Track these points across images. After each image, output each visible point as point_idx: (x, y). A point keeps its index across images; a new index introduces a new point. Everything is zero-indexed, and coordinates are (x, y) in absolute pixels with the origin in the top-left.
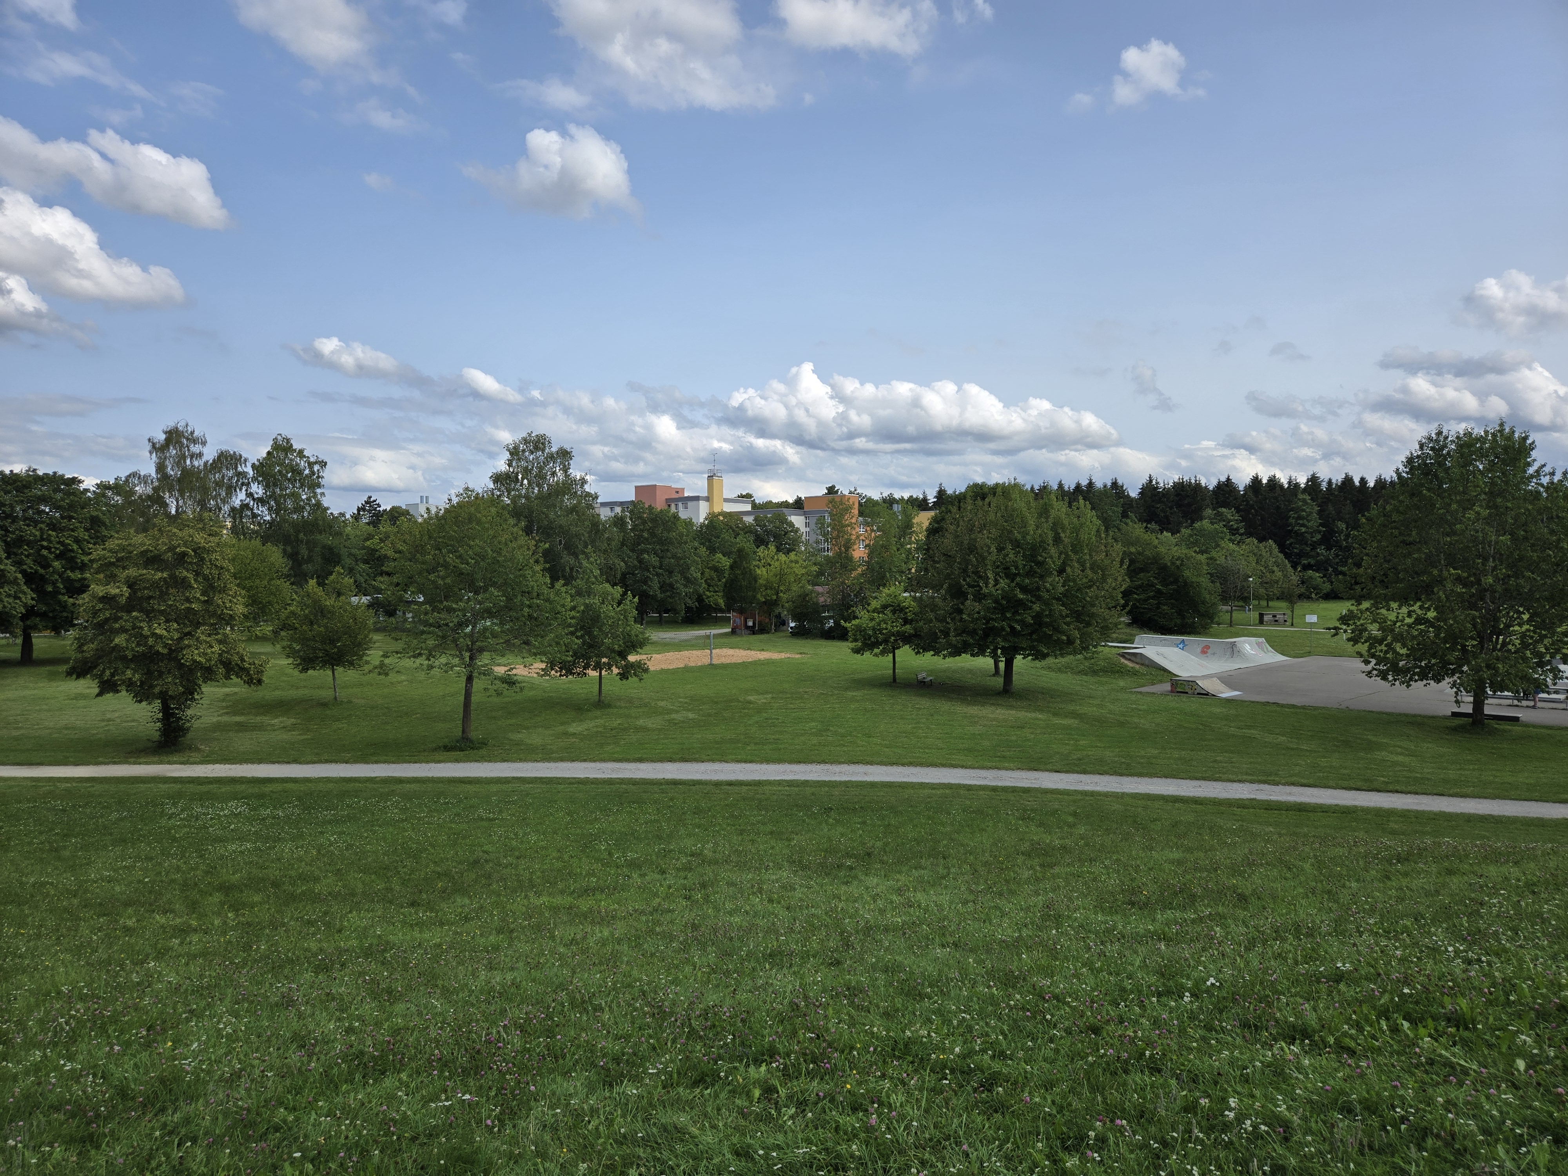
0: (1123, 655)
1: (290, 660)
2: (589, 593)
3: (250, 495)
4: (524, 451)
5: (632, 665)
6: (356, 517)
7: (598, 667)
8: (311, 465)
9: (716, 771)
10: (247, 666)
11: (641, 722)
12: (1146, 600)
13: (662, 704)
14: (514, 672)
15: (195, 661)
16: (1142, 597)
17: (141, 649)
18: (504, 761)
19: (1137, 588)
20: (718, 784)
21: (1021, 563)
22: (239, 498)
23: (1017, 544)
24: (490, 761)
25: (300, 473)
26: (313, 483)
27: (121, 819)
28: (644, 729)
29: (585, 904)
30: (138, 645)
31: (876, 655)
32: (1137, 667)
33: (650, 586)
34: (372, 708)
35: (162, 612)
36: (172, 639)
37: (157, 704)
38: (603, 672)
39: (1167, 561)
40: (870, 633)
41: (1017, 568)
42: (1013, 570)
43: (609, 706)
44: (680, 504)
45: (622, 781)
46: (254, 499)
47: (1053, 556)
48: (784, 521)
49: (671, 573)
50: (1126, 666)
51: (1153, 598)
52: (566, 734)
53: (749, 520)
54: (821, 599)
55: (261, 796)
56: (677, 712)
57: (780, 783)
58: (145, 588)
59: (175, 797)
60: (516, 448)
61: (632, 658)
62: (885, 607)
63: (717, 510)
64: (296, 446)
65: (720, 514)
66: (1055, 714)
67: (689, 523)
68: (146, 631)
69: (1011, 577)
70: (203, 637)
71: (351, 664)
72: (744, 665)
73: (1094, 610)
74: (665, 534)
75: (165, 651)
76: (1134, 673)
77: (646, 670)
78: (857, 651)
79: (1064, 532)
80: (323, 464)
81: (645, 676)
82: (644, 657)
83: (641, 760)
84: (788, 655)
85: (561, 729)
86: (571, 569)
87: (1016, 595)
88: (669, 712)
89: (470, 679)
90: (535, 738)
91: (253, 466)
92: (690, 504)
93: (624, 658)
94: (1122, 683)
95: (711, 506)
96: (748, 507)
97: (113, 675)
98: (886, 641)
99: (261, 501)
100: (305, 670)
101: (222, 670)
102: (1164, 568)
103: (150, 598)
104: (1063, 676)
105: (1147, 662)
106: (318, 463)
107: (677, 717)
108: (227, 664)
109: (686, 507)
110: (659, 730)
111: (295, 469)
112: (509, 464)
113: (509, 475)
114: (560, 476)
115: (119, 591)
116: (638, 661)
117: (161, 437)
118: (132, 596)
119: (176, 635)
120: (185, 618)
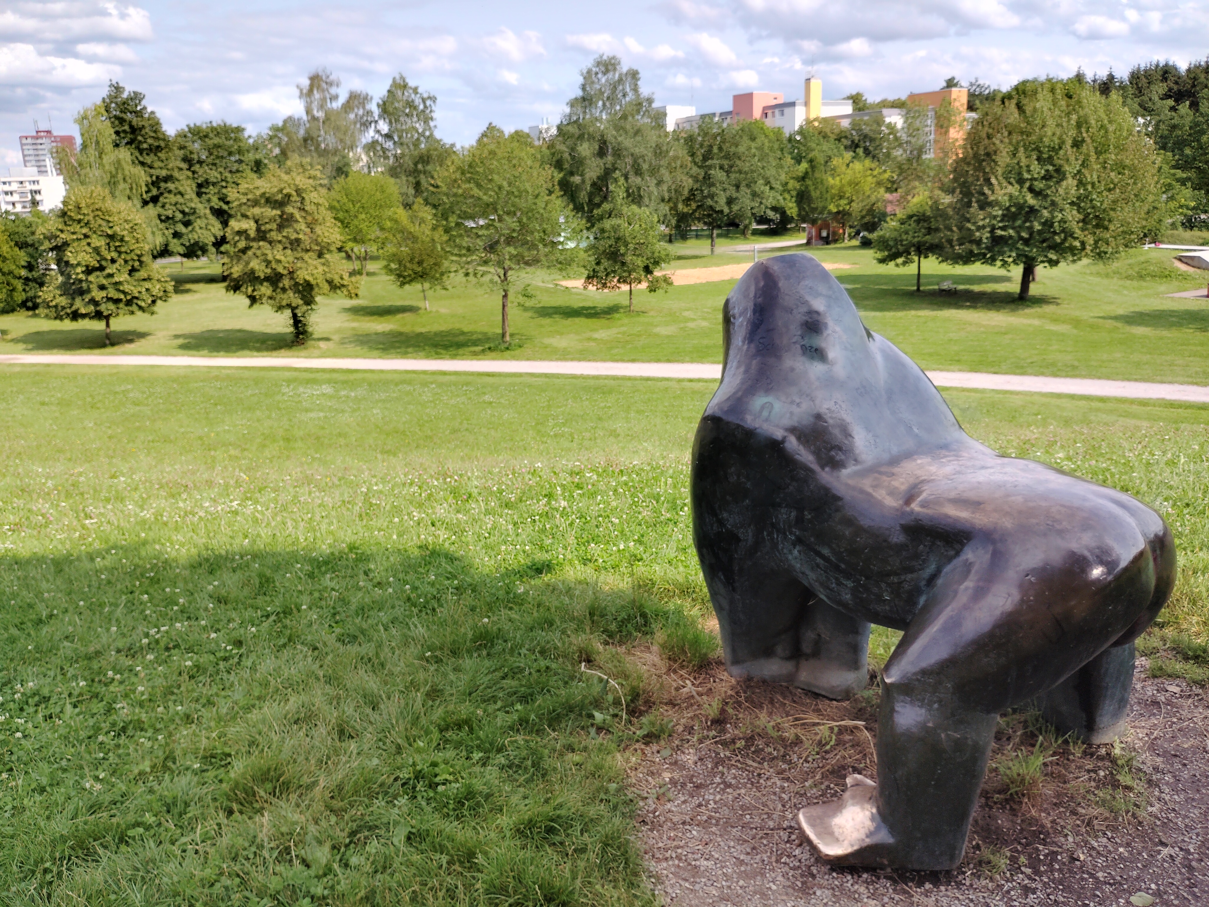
1: (389, 278)
3: (378, 132)
4: (597, 74)
5: (657, 280)
8: (424, 100)
10: (345, 283)
11: (657, 330)
13: (686, 314)
17: (269, 271)
22: (370, 135)
25: (415, 108)
26: (426, 118)
30: (267, 267)
32: (1190, 270)
33: (716, 202)
34: (451, 316)
35: (280, 242)
36: (288, 263)
37: (288, 313)
38: (634, 286)
43: (636, 315)
44: (777, 111)
46: (382, 135)
48: (879, 122)
49: (738, 187)
50: (1178, 269)
53: (845, 123)
56: (694, 320)
58: (267, 223)
60: (589, 72)
61: (658, 273)
63: (812, 116)
64: (412, 83)
65: (815, 120)
67: (778, 132)
68: (270, 257)
70: (310, 261)
71: (435, 280)
75: (286, 272)
76: (1184, 277)
77: (672, 284)
80: (434, 99)
81: (670, 288)
82: (668, 272)
85: (588, 334)
87: (1025, 201)
88: (688, 320)
91: (378, 105)
92: (787, 110)
93: (652, 273)
95: (808, 112)
96: (851, 109)
97: (254, 291)
99: (387, 136)
100: (400, 285)
101: (326, 287)
103: (271, 230)
106: (429, 98)
107: (691, 325)
108: (330, 282)
109: (783, 114)
110: (668, 337)
111: (411, 104)
112: (583, 87)
113: (584, 99)
114: (630, 96)
115: (249, 226)
116: (664, 276)
117: (305, 82)
118: (258, 230)
119: (291, 260)
120: (296, 246)
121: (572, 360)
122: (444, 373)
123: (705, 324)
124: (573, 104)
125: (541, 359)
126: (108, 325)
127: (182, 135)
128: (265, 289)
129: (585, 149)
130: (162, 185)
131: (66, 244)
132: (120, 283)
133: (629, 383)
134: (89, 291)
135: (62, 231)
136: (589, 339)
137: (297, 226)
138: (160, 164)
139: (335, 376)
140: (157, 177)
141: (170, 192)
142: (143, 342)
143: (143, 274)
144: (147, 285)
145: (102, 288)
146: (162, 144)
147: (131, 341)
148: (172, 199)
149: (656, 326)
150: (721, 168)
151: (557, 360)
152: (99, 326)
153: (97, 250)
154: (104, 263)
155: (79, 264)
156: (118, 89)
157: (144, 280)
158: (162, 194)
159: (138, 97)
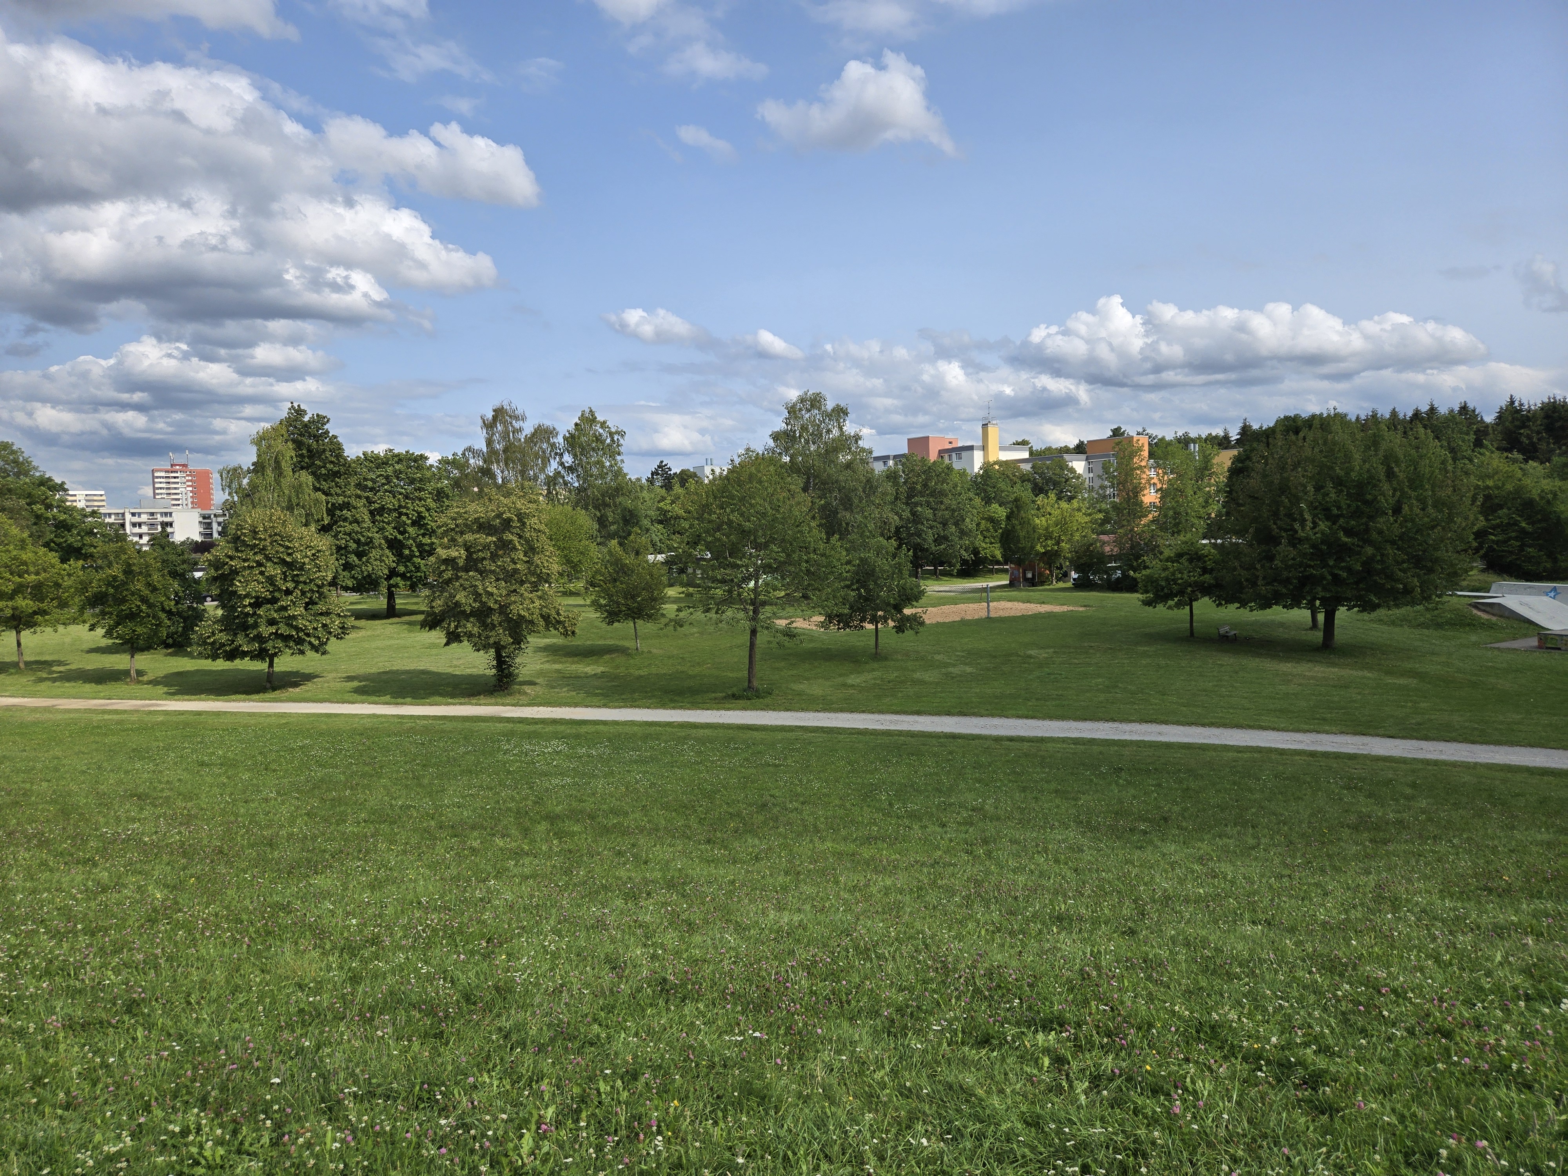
0: (1476, 606)
1: (598, 615)
2: (865, 546)
3: (562, 464)
4: (801, 409)
5: (908, 618)
6: (651, 481)
7: (874, 620)
8: (611, 434)
9: (996, 726)
10: (562, 619)
11: (917, 675)
12: (1505, 542)
13: (937, 657)
14: (794, 625)
15: (519, 615)
16: (1500, 538)
17: (476, 605)
18: (787, 710)
19: (1494, 528)
20: (998, 739)
21: (1344, 502)
22: (553, 466)
23: (1339, 483)
24: (774, 710)
25: (603, 442)
26: (613, 451)
27: (467, 753)
28: (922, 682)
29: (866, 852)
30: (475, 601)
31: (1170, 608)
32: (1494, 619)
33: (924, 540)
34: (669, 658)
35: (493, 572)
36: (501, 596)
37: (492, 651)
38: (880, 626)
39: (1535, 494)
40: (1163, 583)
41: (1339, 508)
42: (1335, 511)
43: (886, 659)
44: (954, 455)
45: (900, 733)
46: (564, 467)
47: (1386, 495)
48: (1063, 466)
49: (945, 524)
50: (1480, 618)
51: (1516, 539)
52: (845, 685)
53: (1026, 467)
54: (1107, 549)
55: (577, 736)
56: (954, 666)
57: (1064, 740)
58: (479, 551)
59: (509, 735)
60: (793, 407)
61: (907, 611)
62: (1180, 555)
63: (992, 459)
64: (600, 418)
65: (995, 463)
66: (1388, 673)
67: (963, 474)
68: (480, 589)
69: (1333, 519)
70: (526, 594)
71: (650, 617)
72: (1024, 618)
73: (1438, 554)
74: (939, 487)
75: (497, 606)
76: (1490, 626)
77: (922, 624)
78: (1148, 603)
79: (1398, 466)
80: (622, 434)
81: (921, 629)
82: (920, 610)
83: (918, 713)
84: (1071, 608)
85: (840, 680)
86: (847, 524)
87: (1340, 539)
88: (947, 665)
89: (754, 632)
90: (816, 689)
91: (565, 438)
92: (964, 454)
93: (900, 611)
94: (1474, 638)
95: (986, 456)
96: (1025, 455)
97: (456, 627)
98: (1181, 593)
99: (571, 469)
100: (611, 623)
101: (542, 623)
102: (1529, 504)
103: (484, 559)
104: (1397, 629)
105: (1506, 614)
106: (618, 433)
107: (954, 670)
108: (546, 618)
109: (960, 458)
110: (937, 684)
111: (598, 439)
112: (787, 422)
113: (787, 433)
114: (835, 434)
115: (458, 553)
116: (914, 615)
117: (490, 415)
118: (469, 558)
119: (504, 593)
120: (510, 576)
121: (842, 710)
123: (969, 669)
124: (776, 437)
126: (271, 665)
127: (361, 461)
128: (471, 626)
130: (338, 512)
131: (235, 572)
132: (294, 617)
134: (256, 625)
135: (231, 558)
137: (514, 555)
138: (339, 491)
139: (559, 728)
140: (333, 504)
141: (345, 520)
142: (309, 686)
143: (321, 607)
145: (272, 622)
146: (342, 470)
147: (296, 685)
148: (347, 527)
149: (914, 671)
150: (928, 504)
152: (261, 666)
153: (271, 580)
154: (277, 594)
155: (246, 596)
156: (300, 412)
157: (321, 614)
158: (336, 522)
159: (321, 420)
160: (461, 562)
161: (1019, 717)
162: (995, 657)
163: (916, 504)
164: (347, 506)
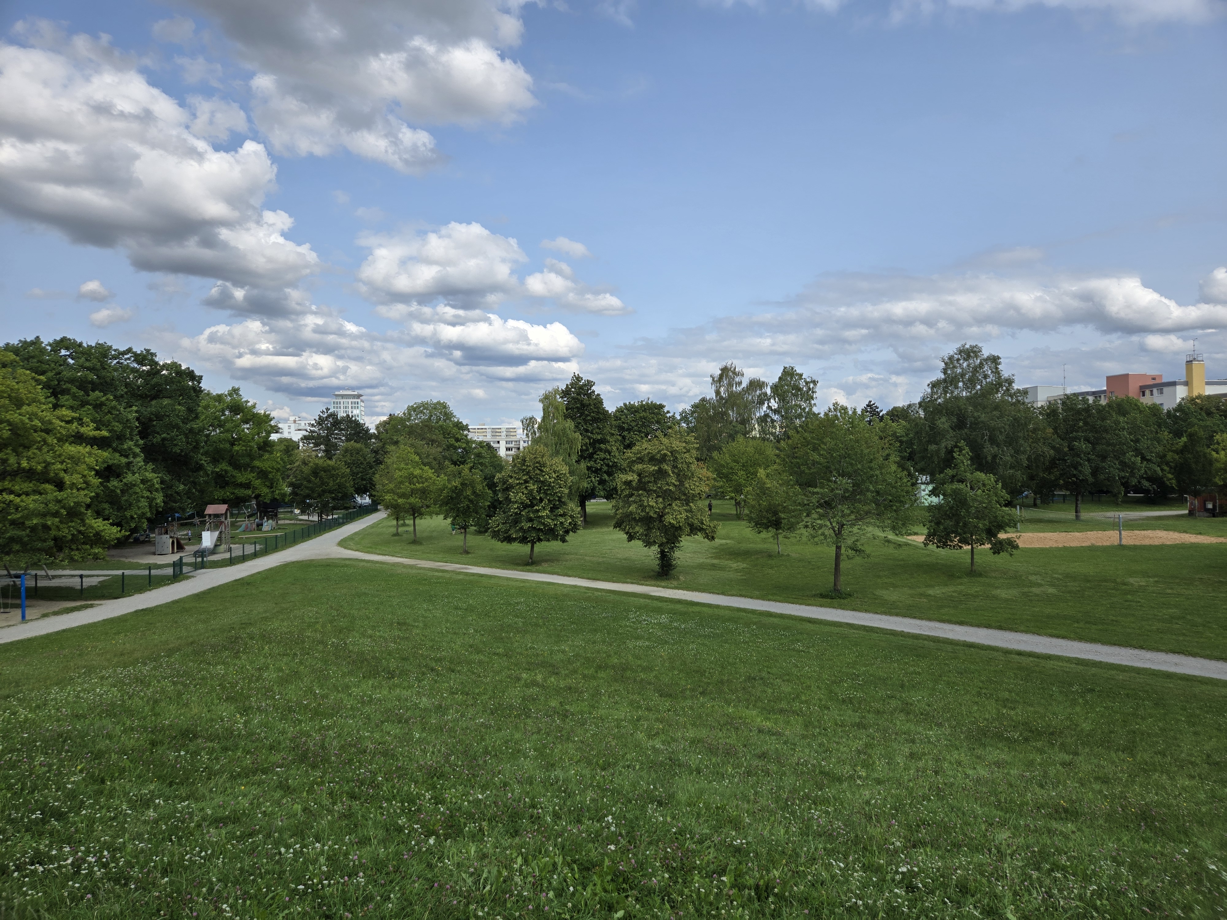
4: (958, 360)
5: (1001, 542)
8: (807, 383)
10: (705, 527)
11: (996, 592)
15: (670, 523)
17: (643, 514)
18: (854, 610)
20: (1007, 652)
22: (763, 410)
24: (844, 609)
25: (800, 389)
26: (808, 397)
30: (642, 511)
35: (655, 491)
36: (659, 509)
38: (976, 547)
43: (980, 575)
44: (1155, 390)
46: (772, 410)
57: (1069, 660)
58: (646, 476)
60: (951, 358)
61: (1002, 536)
63: (1196, 394)
64: (798, 371)
65: (1197, 398)
68: (645, 504)
70: (676, 508)
71: (789, 530)
75: (655, 516)
77: (1017, 547)
81: (1015, 552)
82: (1014, 535)
83: (961, 623)
85: (922, 590)
86: (994, 457)
88: (1034, 585)
92: (1166, 390)
93: (995, 536)
95: (1190, 390)
99: (775, 411)
101: (687, 529)
103: (649, 482)
107: (1036, 590)
108: (691, 526)
109: (1162, 393)
110: (1007, 600)
111: (796, 387)
112: (945, 371)
113: (945, 380)
114: (991, 378)
115: (634, 478)
116: (1008, 539)
117: (718, 373)
118: (640, 481)
119: (661, 506)
120: (666, 495)
121: (897, 615)
122: (770, 614)
123: (1051, 590)
124: (934, 385)
125: (866, 611)
126: (532, 549)
127: (620, 410)
128: (639, 529)
129: (943, 423)
130: (597, 445)
131: (512, 487)
132: (543, 517)
133: (949, 648)
134: (520, 522)
136: (922, 595)
137: (669, 480)
138: (598, 431)
139: (679, 607)
140: (595, 440)
141: (602, 451)
144: (562, 520)
146: (601, 416)
148: (602, 455)
149: (997, 588)
150: (1087, 440)
151: (885, 613)
152: (526, 549)
153: (531, 492)
154: (534, 502)
156: (579, 379)
158: (595, 453)
159: (590, 384)
160: (634, 484)
161: (1052, 636)
162: (1089, 581)
163: (1075, 439)
164: (603, 441)
